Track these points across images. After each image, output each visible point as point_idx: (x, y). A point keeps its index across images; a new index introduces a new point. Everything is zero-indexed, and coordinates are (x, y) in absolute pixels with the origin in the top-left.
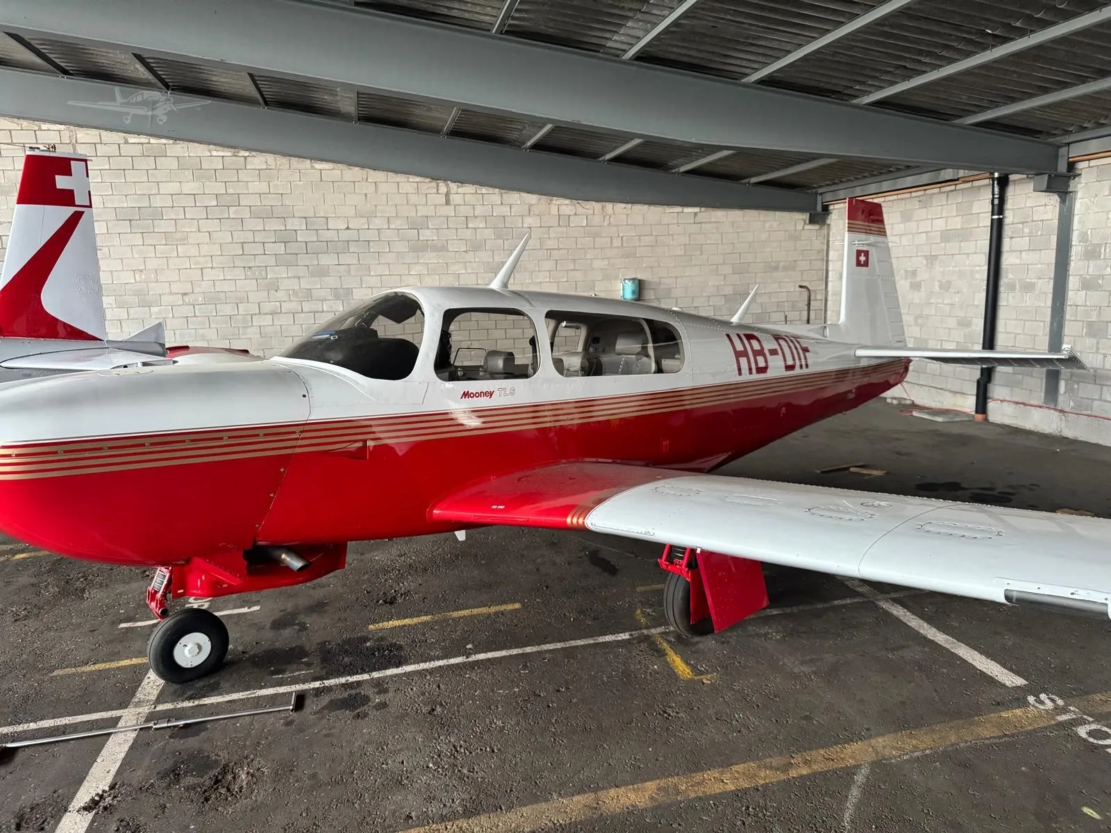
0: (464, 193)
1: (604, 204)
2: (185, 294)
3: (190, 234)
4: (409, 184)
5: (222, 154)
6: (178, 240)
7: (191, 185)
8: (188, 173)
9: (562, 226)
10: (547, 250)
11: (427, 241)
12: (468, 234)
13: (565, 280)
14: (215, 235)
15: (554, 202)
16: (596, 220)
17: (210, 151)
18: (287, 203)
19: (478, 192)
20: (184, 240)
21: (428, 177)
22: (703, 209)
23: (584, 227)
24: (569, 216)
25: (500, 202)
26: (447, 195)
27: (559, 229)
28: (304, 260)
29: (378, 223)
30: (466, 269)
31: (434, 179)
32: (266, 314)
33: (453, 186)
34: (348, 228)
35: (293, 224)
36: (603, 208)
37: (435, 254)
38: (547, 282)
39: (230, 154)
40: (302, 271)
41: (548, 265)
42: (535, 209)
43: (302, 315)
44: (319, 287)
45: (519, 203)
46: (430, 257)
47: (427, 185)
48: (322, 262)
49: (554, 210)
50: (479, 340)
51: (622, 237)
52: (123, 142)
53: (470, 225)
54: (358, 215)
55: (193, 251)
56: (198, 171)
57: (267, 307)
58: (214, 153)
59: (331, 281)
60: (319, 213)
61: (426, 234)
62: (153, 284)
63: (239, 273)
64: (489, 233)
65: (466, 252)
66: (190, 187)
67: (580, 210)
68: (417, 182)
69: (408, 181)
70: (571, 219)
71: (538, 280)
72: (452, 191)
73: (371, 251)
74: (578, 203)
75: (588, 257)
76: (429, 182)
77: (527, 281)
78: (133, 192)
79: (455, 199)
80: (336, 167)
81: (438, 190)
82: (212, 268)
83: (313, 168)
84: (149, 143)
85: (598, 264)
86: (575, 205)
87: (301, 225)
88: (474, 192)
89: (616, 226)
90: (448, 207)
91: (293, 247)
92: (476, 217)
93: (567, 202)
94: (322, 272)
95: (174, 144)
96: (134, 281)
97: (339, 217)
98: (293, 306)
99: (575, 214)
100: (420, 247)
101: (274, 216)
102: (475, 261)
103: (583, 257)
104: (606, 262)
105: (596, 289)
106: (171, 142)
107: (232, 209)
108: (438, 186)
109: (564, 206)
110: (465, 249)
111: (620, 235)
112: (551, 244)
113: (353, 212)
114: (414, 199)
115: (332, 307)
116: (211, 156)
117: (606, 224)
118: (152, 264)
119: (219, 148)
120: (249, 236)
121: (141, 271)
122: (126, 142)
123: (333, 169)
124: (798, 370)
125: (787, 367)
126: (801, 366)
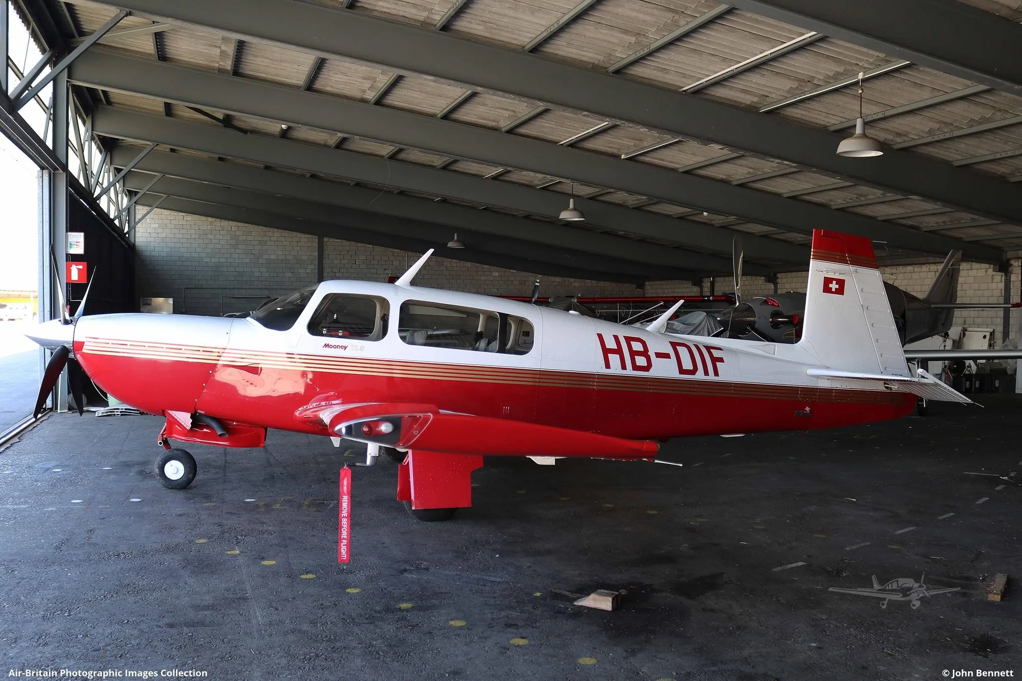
124: (700, 376)
125: (682, 371)
126: (706, 373)
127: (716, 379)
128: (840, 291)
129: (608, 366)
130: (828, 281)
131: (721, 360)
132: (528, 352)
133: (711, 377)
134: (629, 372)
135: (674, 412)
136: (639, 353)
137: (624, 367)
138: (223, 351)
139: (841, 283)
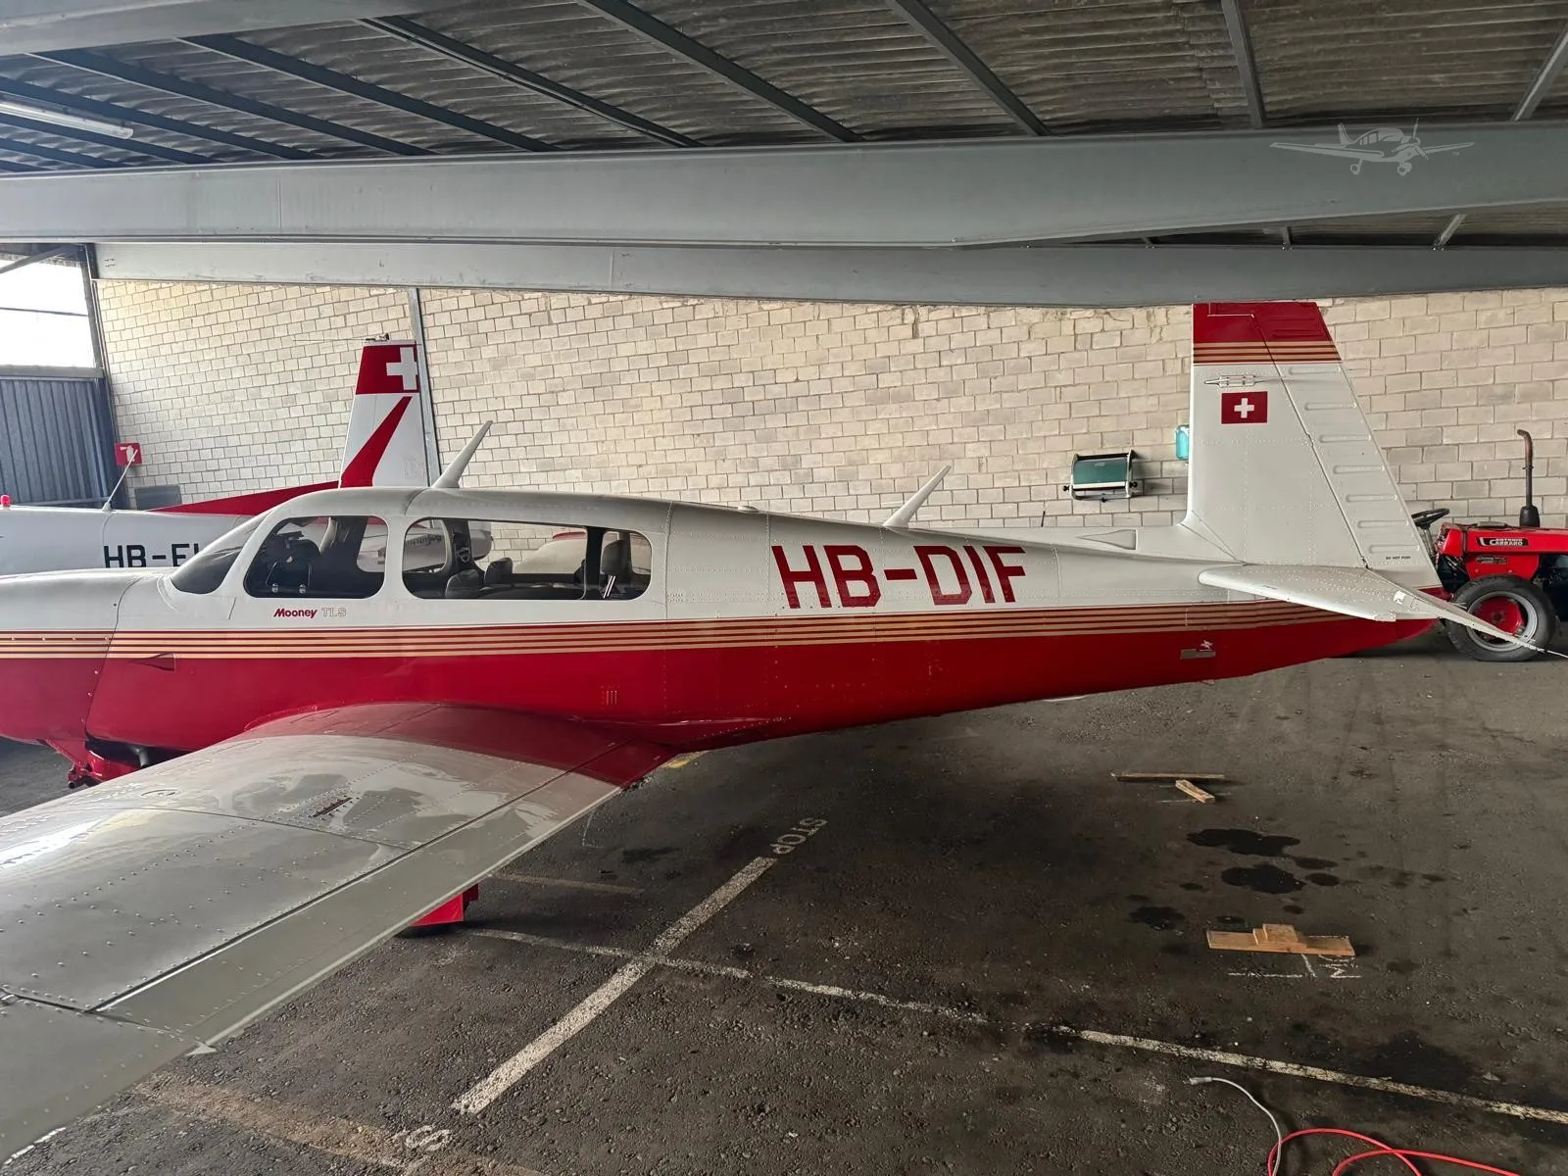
0: (936, 321)
1: (1151, 309)
2: (640, 466)
3: (644, 400)
4: (866, 317)
5: (671, 305)
6: (633, 407)
7: (646, 344)
8: (642, 331)
9: (1079, 351)
10: (1056, 387)
11: (889, 388)
12: (941, 375)
13: (1084, 431)
14: (666, 400)
15: (1068, 316)
16: (1140, 336)
17: (661, 303)
18: (735, 356)
19: (956, 315)
20: (638, 408)
21: (890, 304)
22: (1338, 301)
23: (1116, 348)
24: (1092, 334)
25: (986, 326)
26: (915, 324)
27: (1077, 355)
28: (751, 423)
29: (830, 371)
30: (937, 424)
31: (898, 304)
32: (713, 488)
33: (923, 311)
34: (797, 380)
35: (740, 380)
36: (1149, 316)
37: (897, 405)
38: (1055, 435)
39: (679, 304)
40: (749, 437)
41: (1060, 410)
42: (1038, 331)
43: (748, 489)
44: (766, 454)
45: (1014, 323)
46: (891, 410)
47: (890, 315)
48: (769, 425)
49: (1067, 328)
50: (953, 520)
51: (1183, 359)
52: (586, 303)
53: (944, 363)
54: (808, 364)
55: (647, 419)
56: (650, 328)
57: (714, 481)
58: (665, 305)
59: (779, 448)
60: (767, 365)
61: (886, 380)
62: (613, 455)
63: (688, 441)
64: (970, 371)
65: (938, 400)
66: (644, 347)
67: (1110, 324)
68: (878, 312)
69: (867, 313)
70: (1095, 339)
71: (1042, 434)
72: (922, 319)
73: (822, 407)
74: (1107, 313)
75: (1122, 395)
76: (893, 310)
77: (1025, 436)
78: (595, 357)
79: (925, 329)
80: (785, 306)
81: (903, 320)
82: (663, 437)
83: (761, 309)
84: (608, 302)
85: (1137, 405)
86: (1102, 318)
87: (747, 381)
88: (951, 315)
89: (1172, 342)
90: (916, 340)
91: (740, 409)
92: (952, 351)
93: (1089, 313)
94: (769, 438)
95: (629, 299)
96: (596, 453)
97: (787, 368)
98: (739, 479)
99: (1103, 330)
100: (880, 398)
101: (722, 372)
102: (950, 412)
103: (1115, 396)
104: (1154, 401)
105: (1135, 444)
106: (627, 297)
107: (682, 368)
108: (903, 314)
109: (1086, 320)
110: (936, 397)
111: (1179, 356)
112: (1063, 378)
113: (803, 360)
114: (872, 335)
115: (778, 480)
116: (661, 310)
117: (1154, 340)
118: (613, 433)
119: (669, 299)
120: (696, 399)
121: (603, 442)
122: (590, 303)
123: (781, 309)
124: (977, 602)
125: (940, 599)
126: (989, 597)
127: (1010, 606)
128: (1259, 415)
129: (794, 602)
130: (1230, 401)
131: (1018, 571)
132: (641, 592)
133: (1000, 603)
134: (837, 608)
135: (930, 673)
136: (854, 575)
137: (825, 601)
138: (110, 636)
139: (1259, 400)
